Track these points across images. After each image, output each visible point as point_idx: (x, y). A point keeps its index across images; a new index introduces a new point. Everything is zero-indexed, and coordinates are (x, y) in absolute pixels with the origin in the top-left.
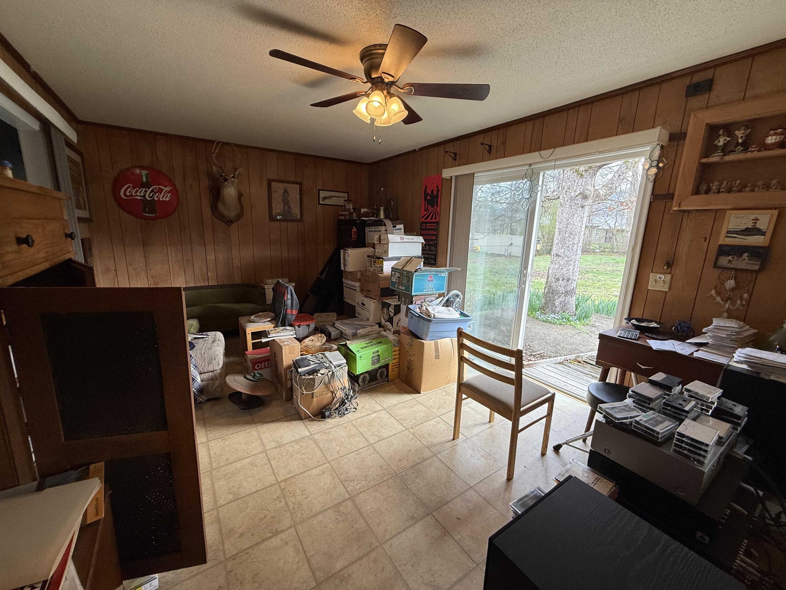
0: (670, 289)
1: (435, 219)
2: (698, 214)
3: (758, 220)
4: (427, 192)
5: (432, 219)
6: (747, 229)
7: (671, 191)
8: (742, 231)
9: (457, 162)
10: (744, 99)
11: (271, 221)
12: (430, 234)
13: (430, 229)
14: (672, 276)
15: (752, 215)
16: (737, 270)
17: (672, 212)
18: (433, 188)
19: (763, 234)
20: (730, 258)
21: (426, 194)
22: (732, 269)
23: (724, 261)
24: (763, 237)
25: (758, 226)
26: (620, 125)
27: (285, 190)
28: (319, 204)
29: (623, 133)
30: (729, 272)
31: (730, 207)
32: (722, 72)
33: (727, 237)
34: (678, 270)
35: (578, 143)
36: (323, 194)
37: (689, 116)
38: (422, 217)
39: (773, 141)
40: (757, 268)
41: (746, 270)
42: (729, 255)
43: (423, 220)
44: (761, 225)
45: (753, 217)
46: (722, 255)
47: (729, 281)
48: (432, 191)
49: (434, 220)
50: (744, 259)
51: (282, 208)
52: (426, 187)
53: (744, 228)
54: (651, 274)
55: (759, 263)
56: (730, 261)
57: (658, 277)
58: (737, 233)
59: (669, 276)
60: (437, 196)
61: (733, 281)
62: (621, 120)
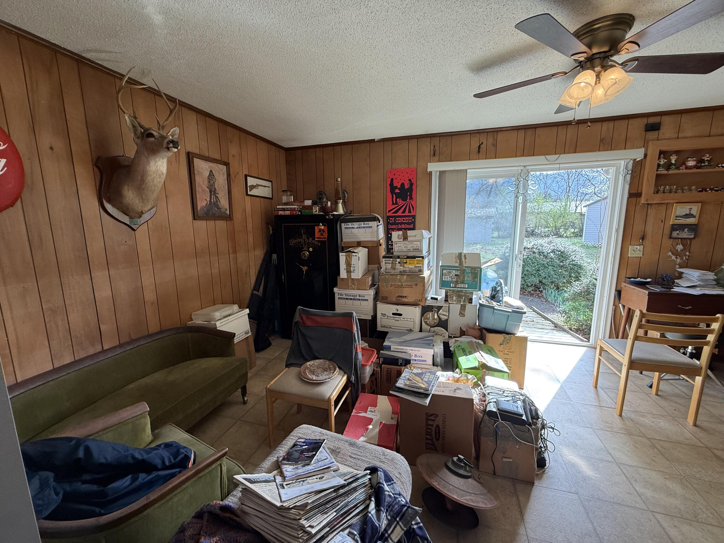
0: (643, 255)
1: (410, 212)
2: (656, 206)
3: (691, 209)
4: (395, 185)
5: (404, 212)
6: (686, 215)
7: (639, 191)
8: (684, 216)
9: (437, 158)
10: (678, 138)
11: (194, 219)
12: (403, 228)
13: (401, 224)
14: (644, 247)
15: (688, 206)
16: (681, 239)
17: (640, 204)
18: (403, 182)
19: (694, 217)
20: (678, 232)
21: (393, 188)
22: (679, 238)
23: (675, 234)
24: (694, 219)
25: (692, 213)
26: (601, 143)
27: (211, 171)
28: (247, 194)
29: (604, 151)
30: (677, 240)
31: (676, 201)
32: (666, 120)
33: (676, 219)
34: (647, 242)
35: (568, 153)
36: (251, 181)
37: (648, 143)
38: (389, 211)
39: (693, 164)
40: (692, 236)
41: (686, 239)
42: (677, 230)
43: (390, 214)
44: (694, 212)
45: (689, 207)
46: (673, 231)
47: (678, 246)
48: (403, 185)
49: (407, 213)
50: (686, 232)
51: (208, 199)
52: (392, 180)
53: (684, 214)
54: (630, 246)
55: (693, 234)
56: (678, 234)
57: (635, 248)
58: (681, 217)
59: (642, 246)
60: (411, 189)
61: (681, 245)
62: (602, 139)
